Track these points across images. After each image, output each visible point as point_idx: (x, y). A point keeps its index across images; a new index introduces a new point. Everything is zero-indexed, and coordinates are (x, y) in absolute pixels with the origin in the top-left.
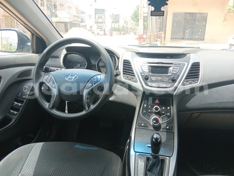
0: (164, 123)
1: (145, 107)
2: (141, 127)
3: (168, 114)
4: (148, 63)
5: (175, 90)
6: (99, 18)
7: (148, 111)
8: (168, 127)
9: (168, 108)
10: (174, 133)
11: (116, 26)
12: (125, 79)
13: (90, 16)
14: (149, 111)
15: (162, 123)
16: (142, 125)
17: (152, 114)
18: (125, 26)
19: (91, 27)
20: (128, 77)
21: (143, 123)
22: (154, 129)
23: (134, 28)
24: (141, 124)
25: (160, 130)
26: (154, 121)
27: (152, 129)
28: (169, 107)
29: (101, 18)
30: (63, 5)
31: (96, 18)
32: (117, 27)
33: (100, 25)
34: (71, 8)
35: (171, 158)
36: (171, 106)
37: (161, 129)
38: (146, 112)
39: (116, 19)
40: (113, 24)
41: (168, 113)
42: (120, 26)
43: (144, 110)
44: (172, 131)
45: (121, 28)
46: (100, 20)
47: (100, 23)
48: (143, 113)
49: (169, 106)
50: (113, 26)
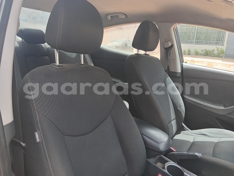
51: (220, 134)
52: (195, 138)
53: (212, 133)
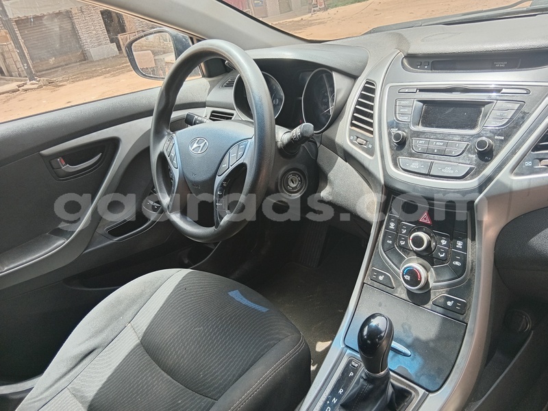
0: (442, 287)
1: (391, 230)
2: (376, 284)
3: (457, 263)
4: (421, 90)
5: (481, 188)
7: (399, 242)
8: (449, 303)
9: (460, 244)
10: (467, 324)
12: (351, 141)
14: (403, 243)
15: (436, 288)
16: (381, 278)
17: (408, 254)
20: (358, 138)
21: (382, 274)
22: (408, 299)
24: (377, 276)
25: (425, 306)
26: (408, 277)
27: (404, 296)
28: (460, 240)
35: (431, 395)
36: (469, 241)
37: (431, 302)
38: (393, 244)
41: (457, 260)
43: (390, 239)
44: (461, 318)
48: (386, 247)
49: (463, 237)
51: (122, 313)
52: (75, 389)
53: (101, 331)
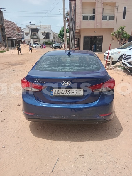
6: (34, 35)
11: (47, 40)
13: (27, 34)
18: (53, 40)
19: (29, 42)
23: (60, 42)
29: (36, 35)
30: (9, 28)
31: (32, 35)
32: (48, 42)
33: (35, 40)
34: (14, 29)
39: (47, 35)
40: (45, 39)
42: (50, 41)
45: (51, 42)
46: (35, 37)
47: (35, 38)
50: (45, 41)
